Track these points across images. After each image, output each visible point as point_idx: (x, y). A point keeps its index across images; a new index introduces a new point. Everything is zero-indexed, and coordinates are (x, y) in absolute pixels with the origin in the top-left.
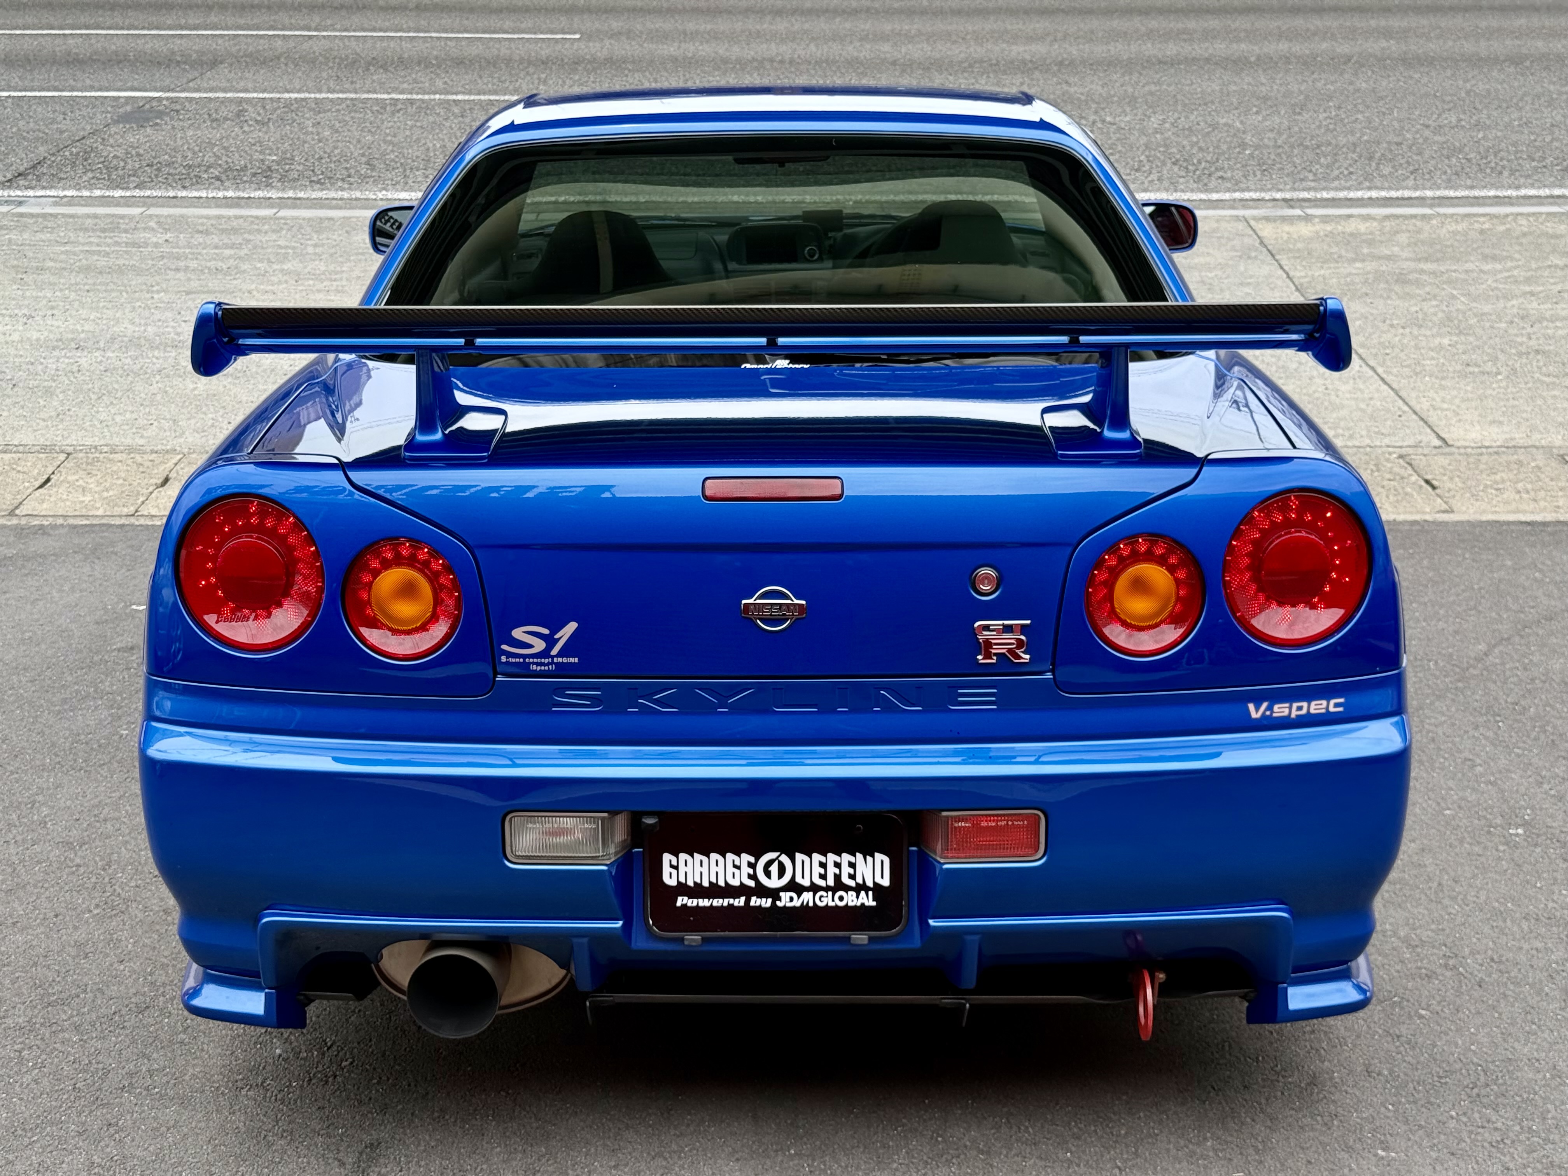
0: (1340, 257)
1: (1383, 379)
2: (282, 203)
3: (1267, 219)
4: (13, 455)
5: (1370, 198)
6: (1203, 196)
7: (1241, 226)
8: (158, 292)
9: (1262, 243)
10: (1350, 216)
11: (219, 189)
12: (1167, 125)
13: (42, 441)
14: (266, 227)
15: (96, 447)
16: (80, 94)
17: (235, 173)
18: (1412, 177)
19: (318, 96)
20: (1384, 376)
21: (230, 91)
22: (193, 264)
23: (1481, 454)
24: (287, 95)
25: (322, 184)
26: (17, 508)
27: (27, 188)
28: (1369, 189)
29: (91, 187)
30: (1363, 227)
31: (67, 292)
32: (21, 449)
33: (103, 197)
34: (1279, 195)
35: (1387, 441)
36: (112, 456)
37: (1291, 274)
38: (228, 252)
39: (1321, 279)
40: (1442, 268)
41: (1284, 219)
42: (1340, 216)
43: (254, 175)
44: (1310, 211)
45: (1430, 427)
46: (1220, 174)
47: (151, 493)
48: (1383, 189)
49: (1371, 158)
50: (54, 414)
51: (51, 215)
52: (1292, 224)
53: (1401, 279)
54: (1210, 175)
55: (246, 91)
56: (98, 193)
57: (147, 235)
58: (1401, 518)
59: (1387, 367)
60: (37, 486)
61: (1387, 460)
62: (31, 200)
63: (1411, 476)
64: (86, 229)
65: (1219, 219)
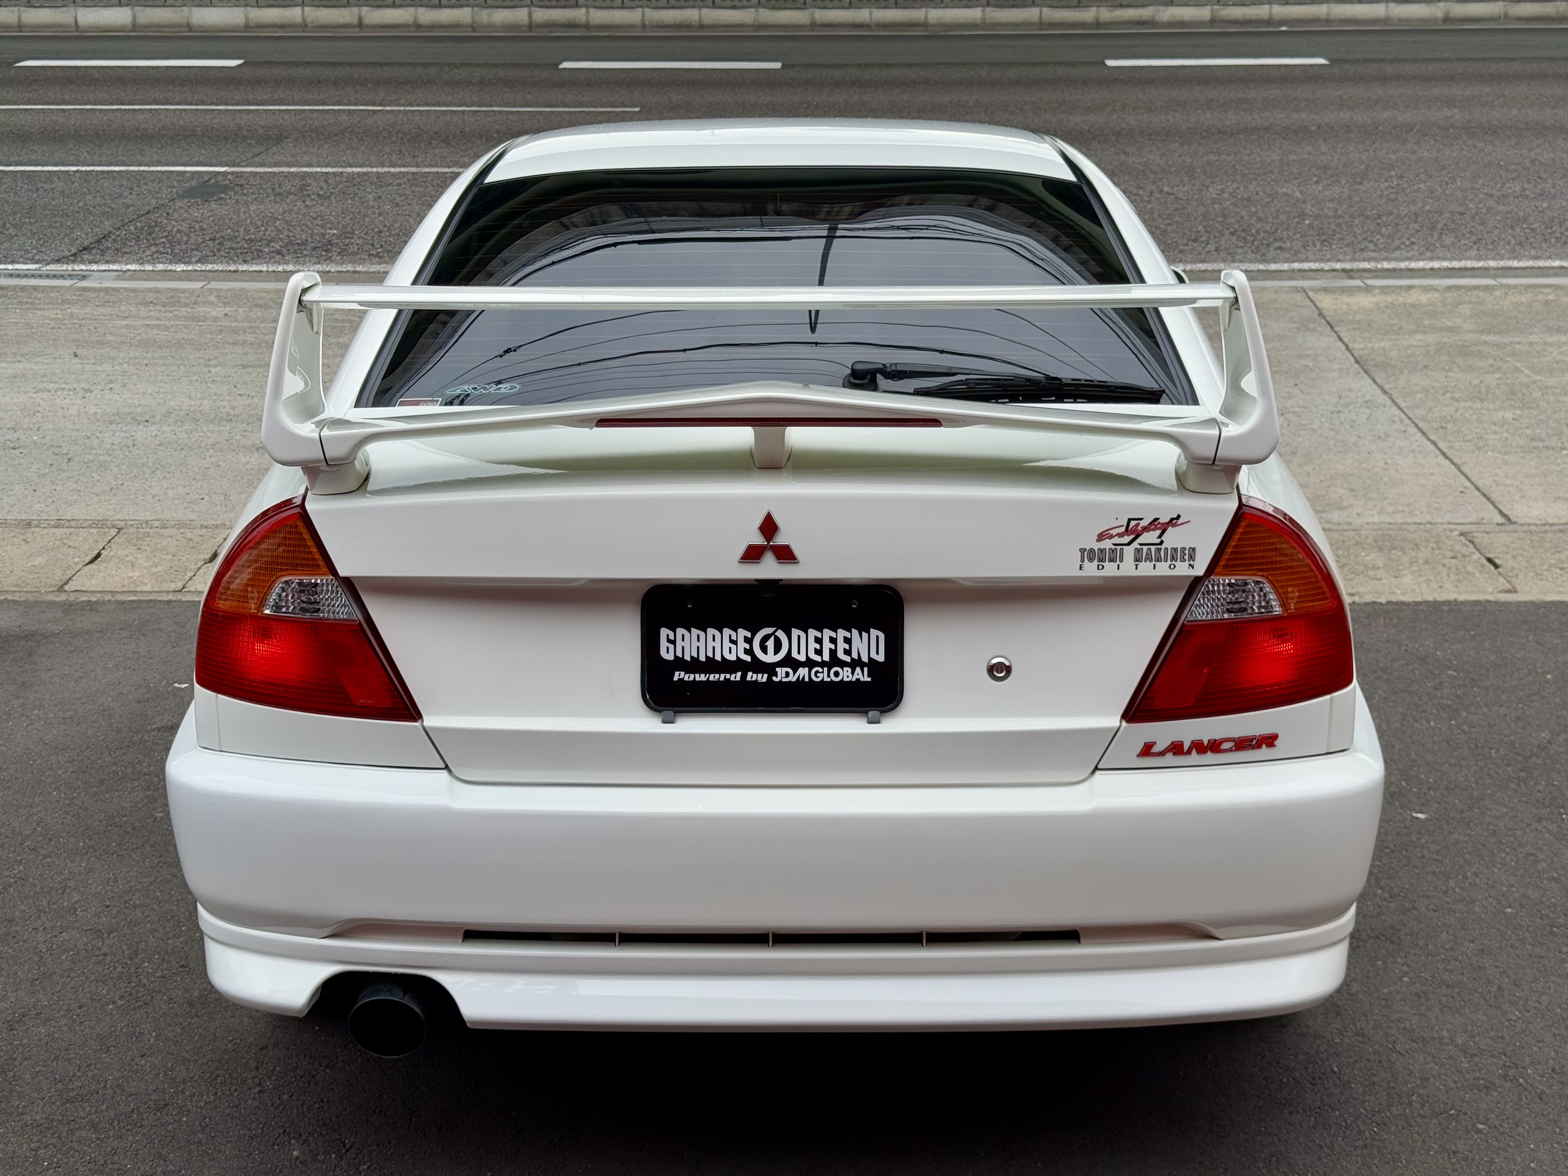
0: (1401, 328)
1: (1444, 454)
2: (340, 277)
3: (1326, 290)
4: (65, 530)
5: (1432, 269)
6: (1261, 267)
7: (1299, 297)
8: (215, 366)
9: (1321, 314)
10: (1410, 287)
11: (279, 264)
12: (1226, 195)
13: (94, 516)
15: (147, 522)
16: (146, 169)
17: (296, 247)
18: (1475, 247)
19: (380, 170)
20: (1446, 451)
21: (294, 166)
22: (250, 338)
23: (1546, 532)
25: (380, 257)
26: (66, 583)
27: (91, 262)
28: (1431, 259)
29: (153, 261)
30: (1424, 298)
31: (126, 365)
32: (73, 523)
33: (166, 271)
34: (1338, 266)
35: (1448, 518)
36: (162, 531)
37: (1351, 345)
39: (1381, 351)
40: (1506, 340)
41: (1343, 290)
42: (1401, 287)
43: (314, 249)
44: (1370, 282)
45: (1493, 503)
46: (1279, 244)
47: (200, 568)
48: (1445, 259)
49: (1433, 229)
50: (107, 488)
51: (114, 289)
52: (1352, 295)
53: (1464, 351)
54: (1268, 245)
55: (310, 165)
56: (160, 267)
57: (207, 309)
58: (1462, 598)
59: (1449, 441)
60: (87, 561)
61: (1448, 538)
62: (94, 274)
63: (1472, 553)
64: (147, 303)
65: (1277, 290)
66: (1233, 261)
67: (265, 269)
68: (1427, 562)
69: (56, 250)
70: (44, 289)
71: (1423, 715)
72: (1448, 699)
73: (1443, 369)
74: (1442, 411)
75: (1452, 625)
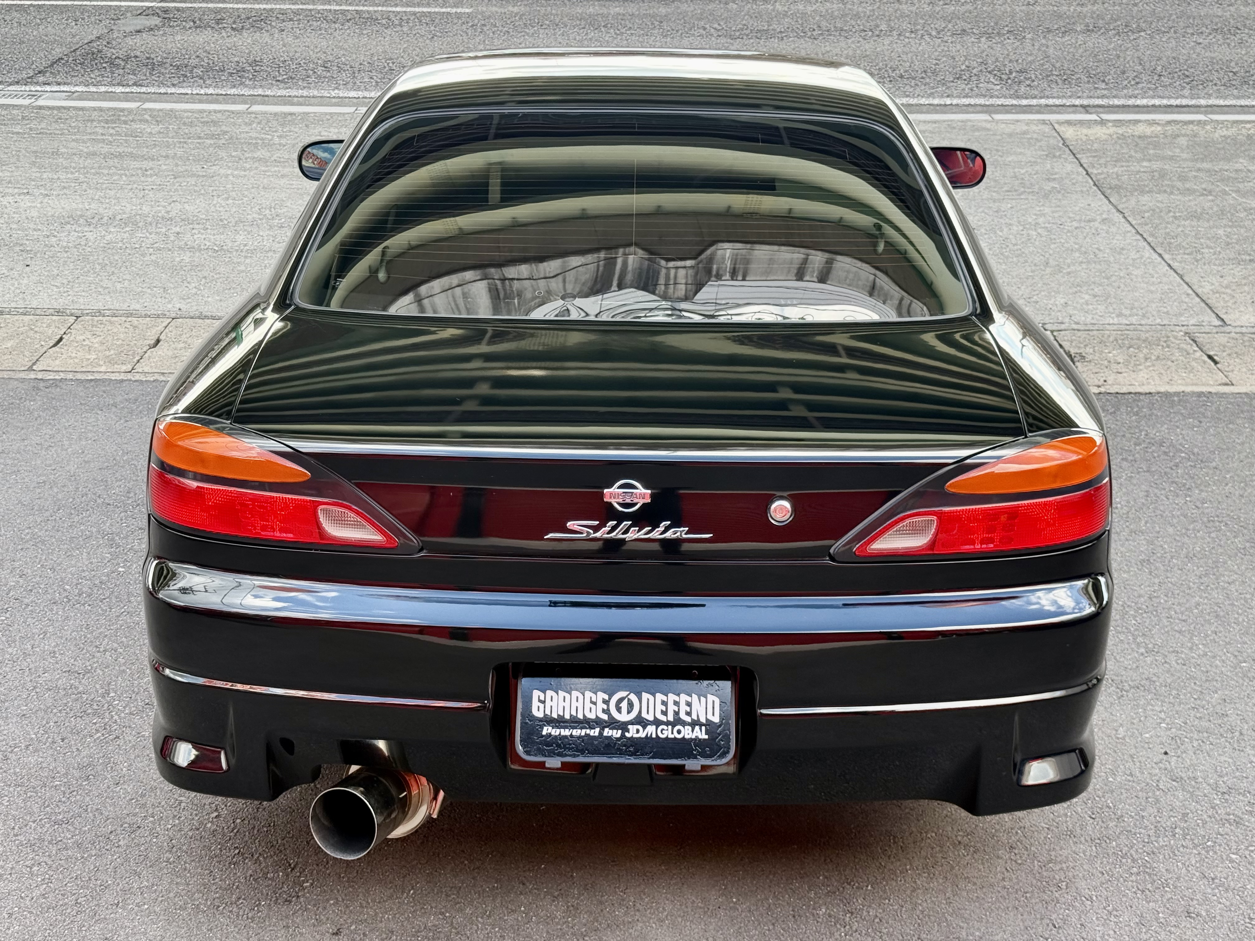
0: (1130, 157)
1: (1169, 265)
2: (254, 99)
3: (1070, 123)
4: (31, 317)
5: (1153, 106)
6: (1015, 102)
7: (1047, 129)
8: (151, 176)
9: (1065, 143)
10: (1137, 122)
11: (201, 87)
13: (55, 305)
14: (240, 120)
15: (99, 311)
17: (215, 73)
18: (1188, 87)
19: (282, 7)
20: (1170, 262)
22: (180, 152)
24: (257, 6)
25: (286, 83)
26: (34, 364)
27: (45, 84)
28: (1153, 97)
29: (97, 83)
30: (1149, 131)
31: (77, 174)
33: (107, 92)
34: (1077, 102)
35: (1174, 321)
36: (112, 320)
37: (1090, 170)
38: (209, 142)
39: (1115, 176)
40: (1216, 168)
41: (1081, 123)
42: (1130, 121)
43: (231, 74)
44: (1105, 117)
45: (1210, 308)
46: (1028, 82)
47: (145, 352)
48: (1164, 97)
50: (65, 281)
51: (64, 108)
52: (1089, 128)
53: (1183, 176)
54: (1019, 83)
56: (103, 89)
57: (143, 126)
58: (1188, 389)
59: (1173, 254)
60: (51, 345)
61: (1176, 338)
62: (48, 94)
63: (1195, 351)
64: (93, 121)
65: (1029, 123)
66: (991, 97)
67: (190, 92)
68: (1158, 358)
69: (16, 74)
70: (8, 107)
71: (1163, 492)
72: (1183, 478)
73: (1165, 191)
74: (1166, 228)
75: (1182, 414)
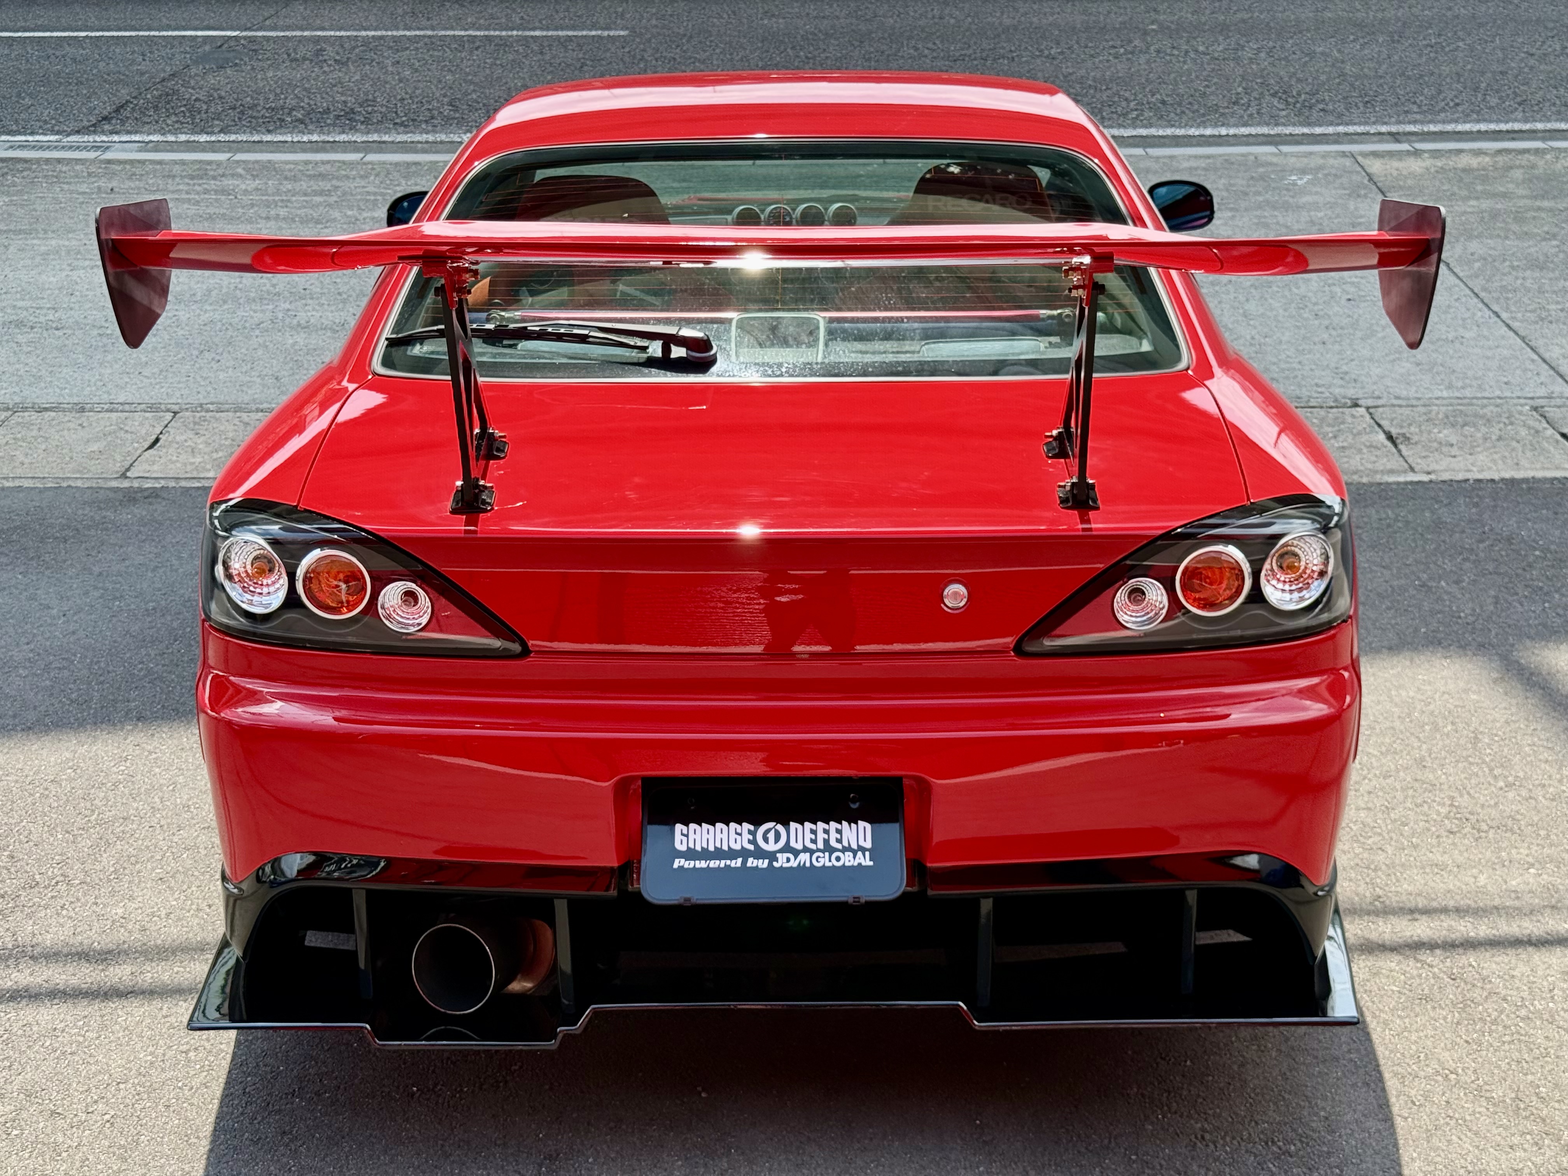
0: (1453, 194)
1: (1508, 326)
2: (367, 147)
3: (1375, 154)
4: (119, 414)
5: (1479, 132)
6: (1306, 130)
7: (1348, 162)
9: (1370, 180)
10: (1460, 151)
11: (304, 133)
12: (1263, 55)
13: (147, 399)
14: (354, 173)
15: (201, 405)
16: (156, 33)
17: (319, 115)
18: (1521, 109)
19: (395, 33)
20: (1510, 322)
21: (307, 29)
22: (283, 212)
24: (364, 33)
25: (406, 126)
26: (128, 470)
27: (112, 132)
28: (1478, 121)
29: (175, 132)
30: (1475, 162)
32: (127, 407)
33: (188, 142)
34: (1384, 129)
35: (1517, 392)
36: (218, 415)
38: (318, 199)
40: (1560, 206)
41: (1391, 154)
42: (1450, 151)
43: (338, 117)
44: (1419, 146)
45: (1561, 376)
46: (1321, 106)
48: (1491, 121)
49: (1476, 89)
50: (156, 370)
51: (139, 161)
52: (1401, 160)
53: (1518, 217)
54: (1311, 108)
55: (323, 29)
56: (183, 138)
57: (236, 182)
58: (1540, 474)
59: (1511, 312)
60: (146, 446)
61: (1520, 413)
62: (117, 145)
63: (1545, 429)
64: (174, 177)
65: (1325, 155)
66: (1277, 125)
67: (289, 139)
68: (1500, 439)
69: (76, 121)
70: (69, 161)
71: (1515, 597)
72: (1539, 580)
73: (1499, 236)
74: (1501, 280)
75: (1533, 505)
